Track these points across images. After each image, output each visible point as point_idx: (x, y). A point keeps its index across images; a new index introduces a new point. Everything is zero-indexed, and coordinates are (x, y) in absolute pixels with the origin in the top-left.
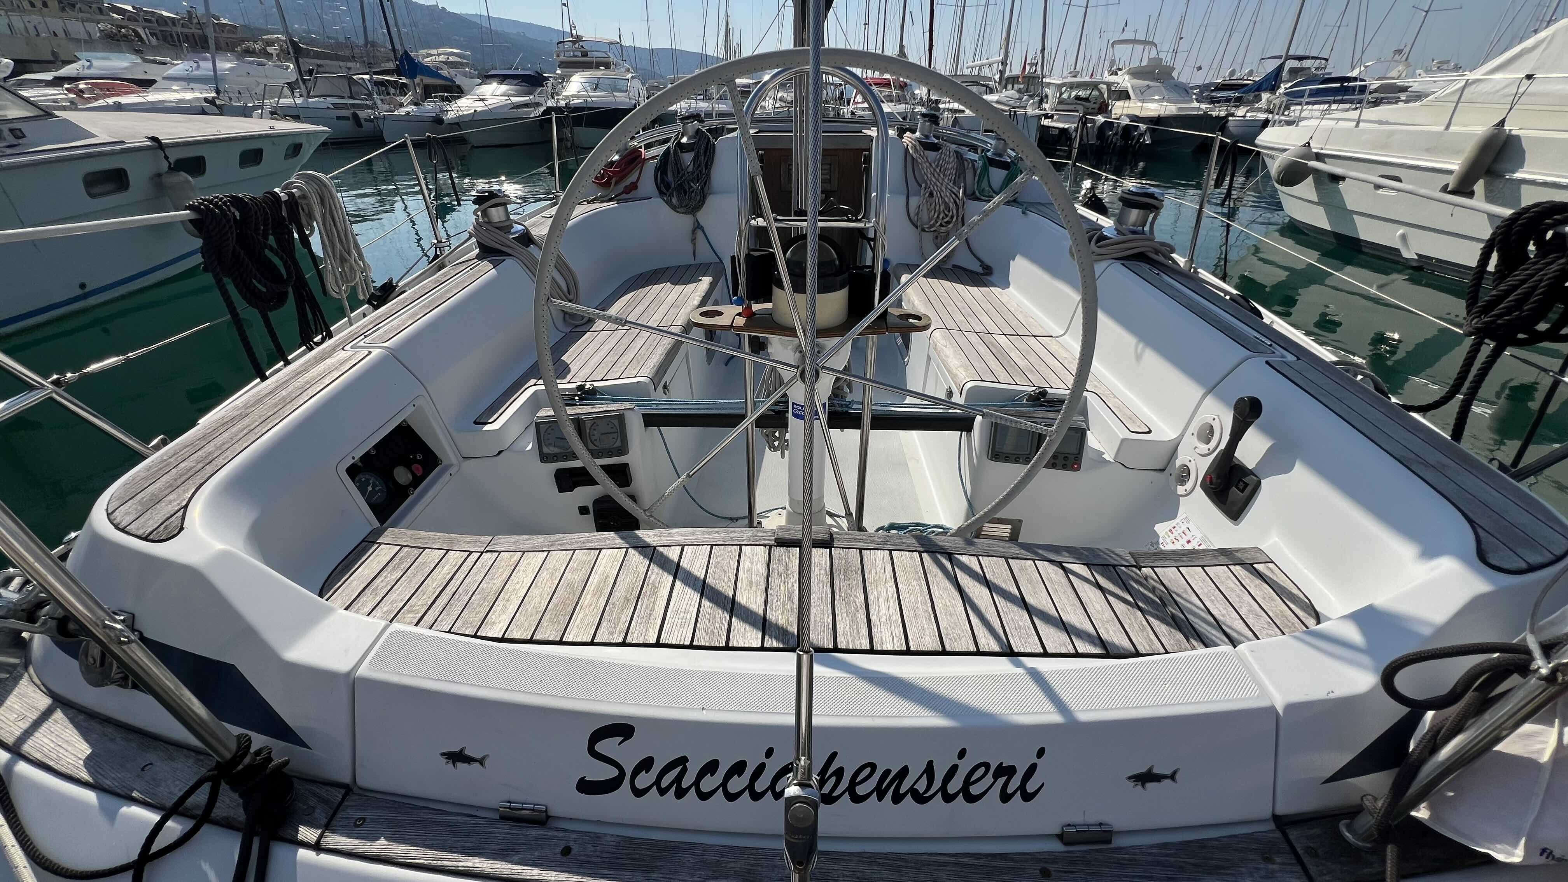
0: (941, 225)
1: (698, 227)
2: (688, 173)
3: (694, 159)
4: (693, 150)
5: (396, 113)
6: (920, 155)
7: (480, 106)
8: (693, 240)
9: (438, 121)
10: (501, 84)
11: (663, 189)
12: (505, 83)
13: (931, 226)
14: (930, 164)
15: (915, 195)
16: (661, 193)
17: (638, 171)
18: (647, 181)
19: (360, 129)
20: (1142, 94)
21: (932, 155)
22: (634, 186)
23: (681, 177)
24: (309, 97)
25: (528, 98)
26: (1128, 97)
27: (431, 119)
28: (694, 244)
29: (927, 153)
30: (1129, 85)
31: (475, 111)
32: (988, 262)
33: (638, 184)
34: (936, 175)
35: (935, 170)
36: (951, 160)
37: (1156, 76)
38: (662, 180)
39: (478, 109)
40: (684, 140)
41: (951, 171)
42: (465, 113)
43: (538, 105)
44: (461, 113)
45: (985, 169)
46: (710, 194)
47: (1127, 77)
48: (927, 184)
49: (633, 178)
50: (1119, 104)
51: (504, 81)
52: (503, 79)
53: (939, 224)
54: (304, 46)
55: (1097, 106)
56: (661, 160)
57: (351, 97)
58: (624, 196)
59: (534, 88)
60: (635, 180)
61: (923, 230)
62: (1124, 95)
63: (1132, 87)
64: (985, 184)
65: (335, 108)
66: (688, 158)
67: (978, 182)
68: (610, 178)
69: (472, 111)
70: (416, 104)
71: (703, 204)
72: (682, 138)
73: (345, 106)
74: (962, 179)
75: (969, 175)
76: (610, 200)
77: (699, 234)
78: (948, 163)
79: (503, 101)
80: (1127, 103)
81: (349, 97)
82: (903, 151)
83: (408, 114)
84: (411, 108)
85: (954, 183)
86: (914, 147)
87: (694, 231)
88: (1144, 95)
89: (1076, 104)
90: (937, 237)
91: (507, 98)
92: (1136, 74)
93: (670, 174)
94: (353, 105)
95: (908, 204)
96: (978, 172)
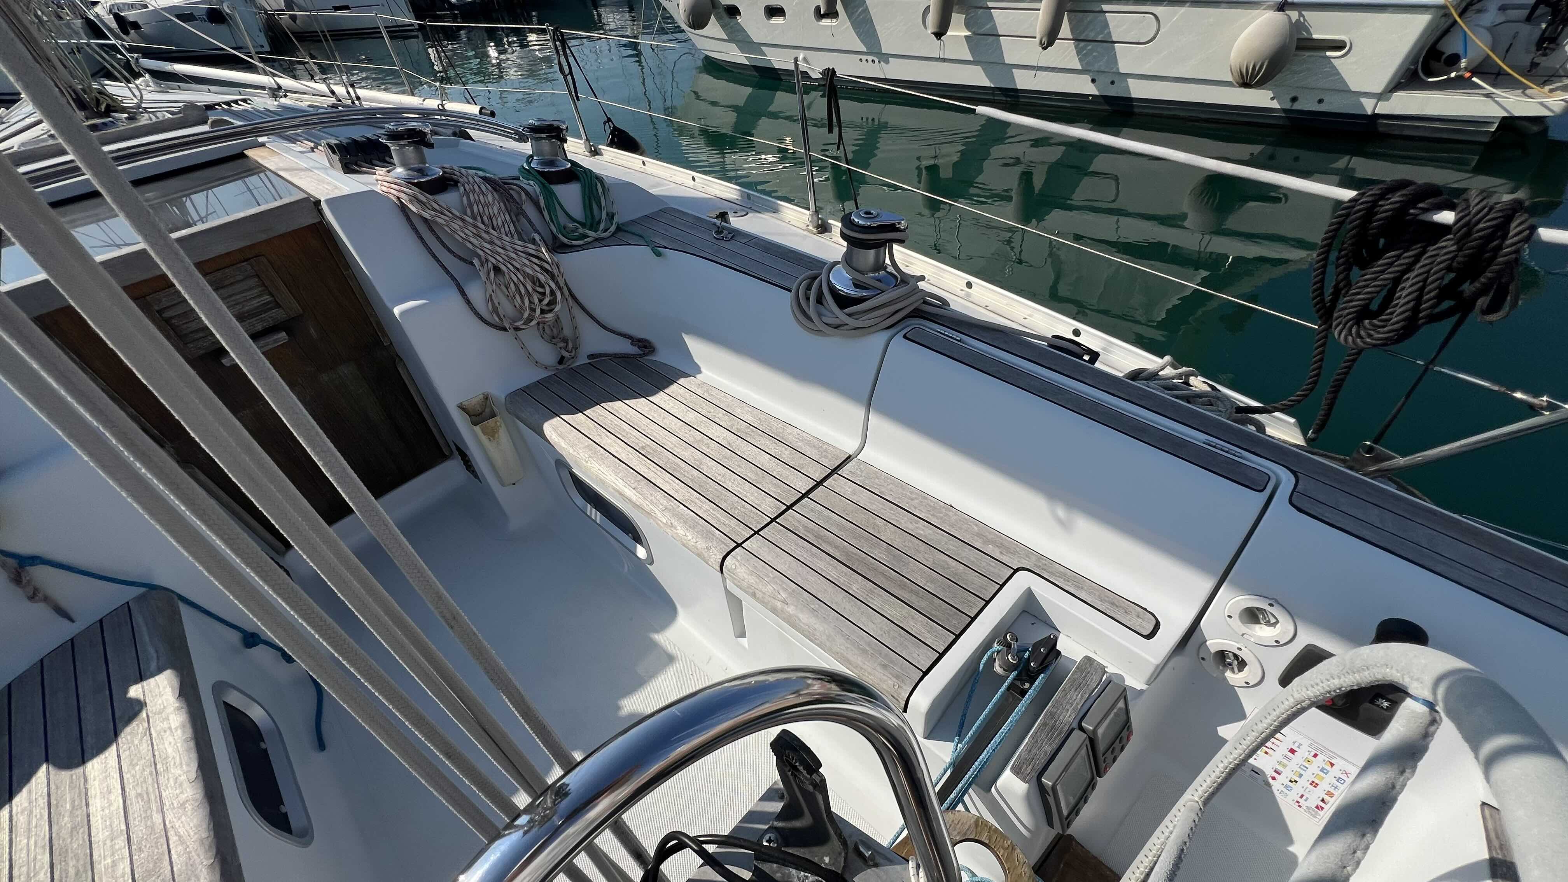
0: (543, 312)
6: (434, 210)
13: (528, 319)
14: (463, 220)
15: (471, 283)
21: (449, 199)
29: (438, 198)
34: (483, 235)
35: (476, 227)
36: (487, 196)
41: (501, 216)
45: (545, 193)
48: (479, 257)
53: (538, 311)
61: (517, 329)
64: (564, 220)
67: (553, 219)
74: (527, 226)
78: (487, 204)
82: (398, 212)
85: (521, 237)
86: (414, 199)
90: (544, 330)
95: (468, 302)
96: (542, 203)
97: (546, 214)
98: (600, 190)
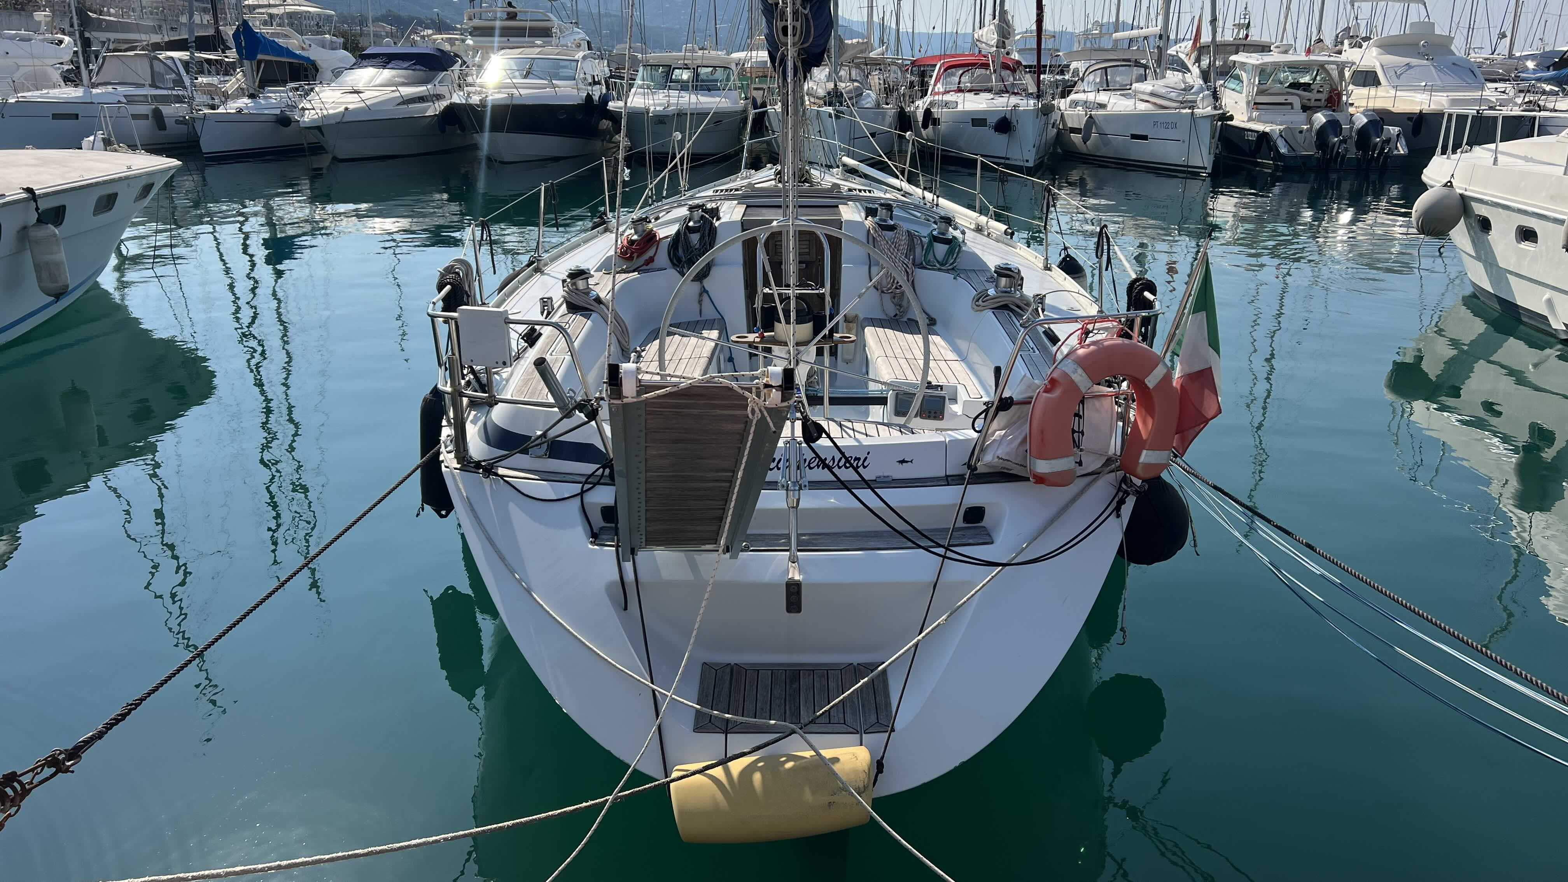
0: (896, 288)
1: (704, 291)
2: (696, 249)
3: (700, 239)
4: (699, 231)
5: (221, 110)
6: (879, 236)
7: (353, 102)
8: (700, 302)
9: (284, 121)
10: (384, 67)
11: (675, 261)
12: (390, 66)
13: (889, 289)
14: (887, 242)
15: (875, 265)
16: (674, 265)
17: (655, 248)
18: (662, 257)
19: (162, 132)
20: (1398, 77)
21: (888, 233)
22: (651, 260)
23: (691, 253)
24: (94, 86)
25: (425, 88)
26: (1376, 82)
27: (273, 119)
28: (701, 305)
29: (884, 232)
30: (1378, 65)
31: (346, 109)
32: (933, 316)
33: (655, 258)
34: (892, 250)
35: (891, 246)
36: (904, 238)
37: (1422, 50)
38: (675, 255)
39: (351, 107)
40: (691, 224)
41: (904, 247)
42: (331, 112)
43: (439, 97)
44: (325, 112)
45: (930, 244)
46: (714, 265)
47: (1374, 51)
49: (651, 253)
50: (1363, 91)
51: (388, 63)
52: (386, 60)
53: (894, 286)
54: (95, 16)
55: (1323, 96)
56: (673, 239)
57: (153, 85)
58: (645, 267)
59: (432, 73)
60: (652, 255)
61: (883, 292)
62: (1368, 79)
63: (1382, 66)
64: (930, 257)
65: (129, 102)
66: (695, 238)
67: (925, 255)
68: (632, 253)
69: (342, 109)
70: (252, 96)
71: (708, 275)
72: (689, 222)
73: (144, 99)
74: (912, 253)
75: (918, 250)
76: (634, 271)
77: (705, 296)
78: (901, 240)
79: (388, 93)
80: (1373, 91)
81: (150, 86)
82: (865, 234)
83: (240, 111)
84: (244, 102)
85: (906, 257)
86: (874, 228)
87: (701, 295)
88: (1399, 78)
89: (1288, 93)
90: (894, 298)
91: (394, 88)
92: (1390, 46)
93: (680, 250)
94: (155, 98)
95: (870, 272)
96: (925, 248)
97: (924, 252)
98: (957, 251)
